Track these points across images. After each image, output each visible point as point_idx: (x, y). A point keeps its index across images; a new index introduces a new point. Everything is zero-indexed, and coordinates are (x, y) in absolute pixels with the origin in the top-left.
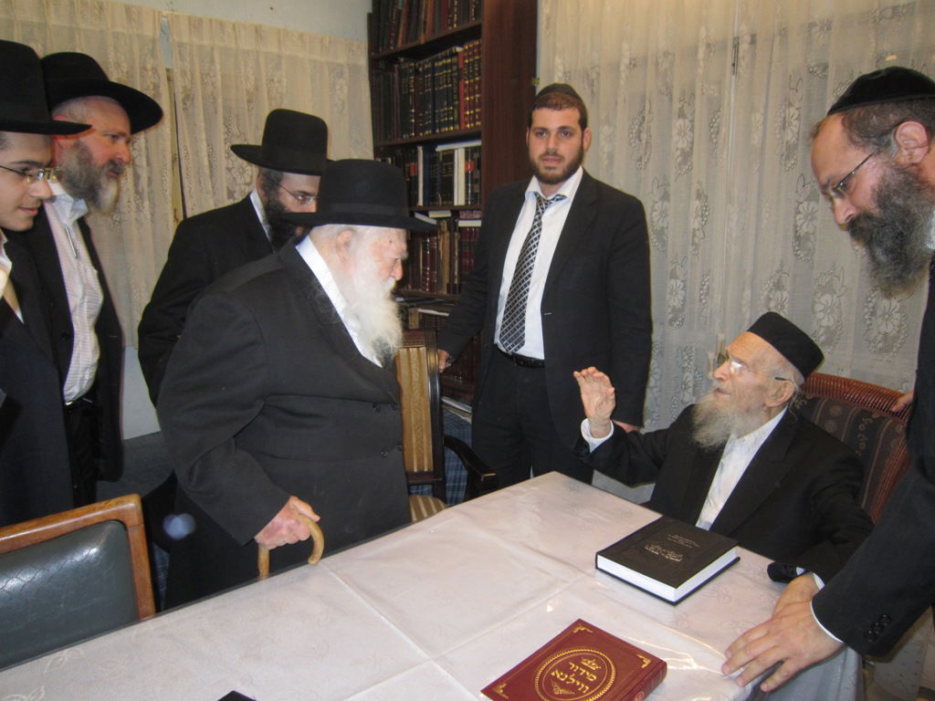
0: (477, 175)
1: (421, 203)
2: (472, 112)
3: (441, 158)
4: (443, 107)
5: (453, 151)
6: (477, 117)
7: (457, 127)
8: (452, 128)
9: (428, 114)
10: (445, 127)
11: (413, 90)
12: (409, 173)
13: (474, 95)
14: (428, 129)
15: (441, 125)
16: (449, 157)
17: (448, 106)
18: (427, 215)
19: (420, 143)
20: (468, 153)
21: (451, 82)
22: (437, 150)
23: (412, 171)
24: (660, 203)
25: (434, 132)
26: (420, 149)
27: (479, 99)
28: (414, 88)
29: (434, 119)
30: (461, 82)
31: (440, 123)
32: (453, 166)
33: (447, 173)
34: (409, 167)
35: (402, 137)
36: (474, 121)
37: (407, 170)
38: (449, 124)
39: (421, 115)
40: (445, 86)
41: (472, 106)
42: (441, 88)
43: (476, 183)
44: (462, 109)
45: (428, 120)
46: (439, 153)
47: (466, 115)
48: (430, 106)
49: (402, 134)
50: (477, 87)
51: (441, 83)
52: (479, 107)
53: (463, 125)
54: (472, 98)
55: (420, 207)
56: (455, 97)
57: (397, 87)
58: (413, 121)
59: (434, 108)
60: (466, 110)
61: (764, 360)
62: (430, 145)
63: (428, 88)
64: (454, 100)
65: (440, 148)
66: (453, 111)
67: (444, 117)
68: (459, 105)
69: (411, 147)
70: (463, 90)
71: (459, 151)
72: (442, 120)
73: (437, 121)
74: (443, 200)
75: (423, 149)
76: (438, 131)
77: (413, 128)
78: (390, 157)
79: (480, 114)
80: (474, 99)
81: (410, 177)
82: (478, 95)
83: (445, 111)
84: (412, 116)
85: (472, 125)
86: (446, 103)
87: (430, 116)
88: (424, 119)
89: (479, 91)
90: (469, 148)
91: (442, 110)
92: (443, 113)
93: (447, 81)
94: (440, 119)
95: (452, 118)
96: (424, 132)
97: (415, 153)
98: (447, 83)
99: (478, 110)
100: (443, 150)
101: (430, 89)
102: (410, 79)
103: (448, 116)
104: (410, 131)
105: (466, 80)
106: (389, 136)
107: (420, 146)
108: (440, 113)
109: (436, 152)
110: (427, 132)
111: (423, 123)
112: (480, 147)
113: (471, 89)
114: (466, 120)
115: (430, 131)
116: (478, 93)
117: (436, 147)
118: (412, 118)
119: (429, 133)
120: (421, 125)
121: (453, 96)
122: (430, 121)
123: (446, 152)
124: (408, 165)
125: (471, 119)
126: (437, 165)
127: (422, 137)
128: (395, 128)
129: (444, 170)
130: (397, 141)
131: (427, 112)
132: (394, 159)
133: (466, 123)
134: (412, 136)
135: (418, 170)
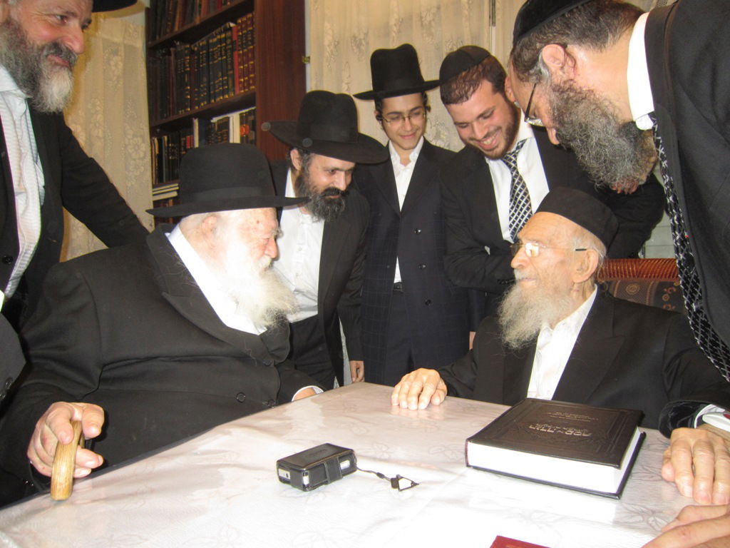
0: (252, 137)
2: (246, 78)
3: (216, 128)
4: (217, 78)
5: (228, 118)
6: (251, 82)
7: (232, 94)
8: (227, 96)
10: (219, 96)
11: (188, 69)
12: (185, 147)
13: (248, 63)
14: (203, 102)
15: (215, 96)
16: (225, 125)
17: (222, 77)
19: (196, 116)
20: (243, 120)
21: (226, 55)
22: (212, 121)
23: (188, 145)
25: (209, 102)
26: (196, 122)
27: (253, 65)
28: (190, 67)
29: (209, 91)
30: (236, 53)
31: (215, 93)
32: (228, 133)
34: (185, 142)
35: (178, 113)
36: (249, 85)
37: (183, 143)
38: (223, 93)
39: (196, 90)
40: (220, 59)
41: (245, 73)
42: (216, 62)
44: (236, 76)
45: (204, 92)
46: (214, 123)
47: (240, 83)
48: (205, 80)
49: (178, 110)
50: (250, 55)
51: (216, 56)
52: (254, 72)
53: (237, 92)
54: (246, 65)
56: (229, 67)
57: (173, 68)
58: (189, 97)
59: (209, 81)
60: (240, 77)
62: (205, 116)
64: (227, 71)
65: (215, 120)
67: (220, 86)
68: (233, 74)
69: (186, 125)
70: (237, 60)
71: (235, 119)
72: (217, 91)
73: (212, 92)
75: (199, 122)
76: (213, 101)
77: (188, 103)
78: (165, 135)
79: (253, 79)
80: (248, 67)
81: (186, 150)
82: (252, 62)
83: (220, 81)
84: (187, 92)
85: (247, 90)
86: (220, 74)
87: (205, 89)
88: (199, 93)
89: (253, 58)
90: (243, 113)
91: (217, 82)
92: (218, 83)
93: (221, 54)
94: (215, 89)
95: (226, 87)
96: (199, 105)
97: (191, 126)
98: (221, 56)
99: (252, 76)
100: (218, 121)
101: (204, 64)
102: (185, 60)
103: (223, 86)
104: (186, 107)
105: (239, 50)
106: (165, 115)
107: (195, 118)
108: (214, 85)
109: (212, 123)
110: (202, 104)
111: (199, 96)
112: (255, 110)
113: (245, 58)
114: (241, 86)
115: (206, 103)
116: (251, 60)
117: (212, 119)
118: (187, 94)
119: (204, 105)
120: (196, 99)
121: (227, 66)
122: (205, 94)
123: (221, 122)
124: (184, 139)
125: (246, 85)
126: (213, 135)
127: (197, 110)
128: (171, 106)
129: (220, 138)
130: (173, 118)
131: (202, 86)
132: (170, 136)
133: (240, 89)
134: (187, 111)
135: (194, 142)
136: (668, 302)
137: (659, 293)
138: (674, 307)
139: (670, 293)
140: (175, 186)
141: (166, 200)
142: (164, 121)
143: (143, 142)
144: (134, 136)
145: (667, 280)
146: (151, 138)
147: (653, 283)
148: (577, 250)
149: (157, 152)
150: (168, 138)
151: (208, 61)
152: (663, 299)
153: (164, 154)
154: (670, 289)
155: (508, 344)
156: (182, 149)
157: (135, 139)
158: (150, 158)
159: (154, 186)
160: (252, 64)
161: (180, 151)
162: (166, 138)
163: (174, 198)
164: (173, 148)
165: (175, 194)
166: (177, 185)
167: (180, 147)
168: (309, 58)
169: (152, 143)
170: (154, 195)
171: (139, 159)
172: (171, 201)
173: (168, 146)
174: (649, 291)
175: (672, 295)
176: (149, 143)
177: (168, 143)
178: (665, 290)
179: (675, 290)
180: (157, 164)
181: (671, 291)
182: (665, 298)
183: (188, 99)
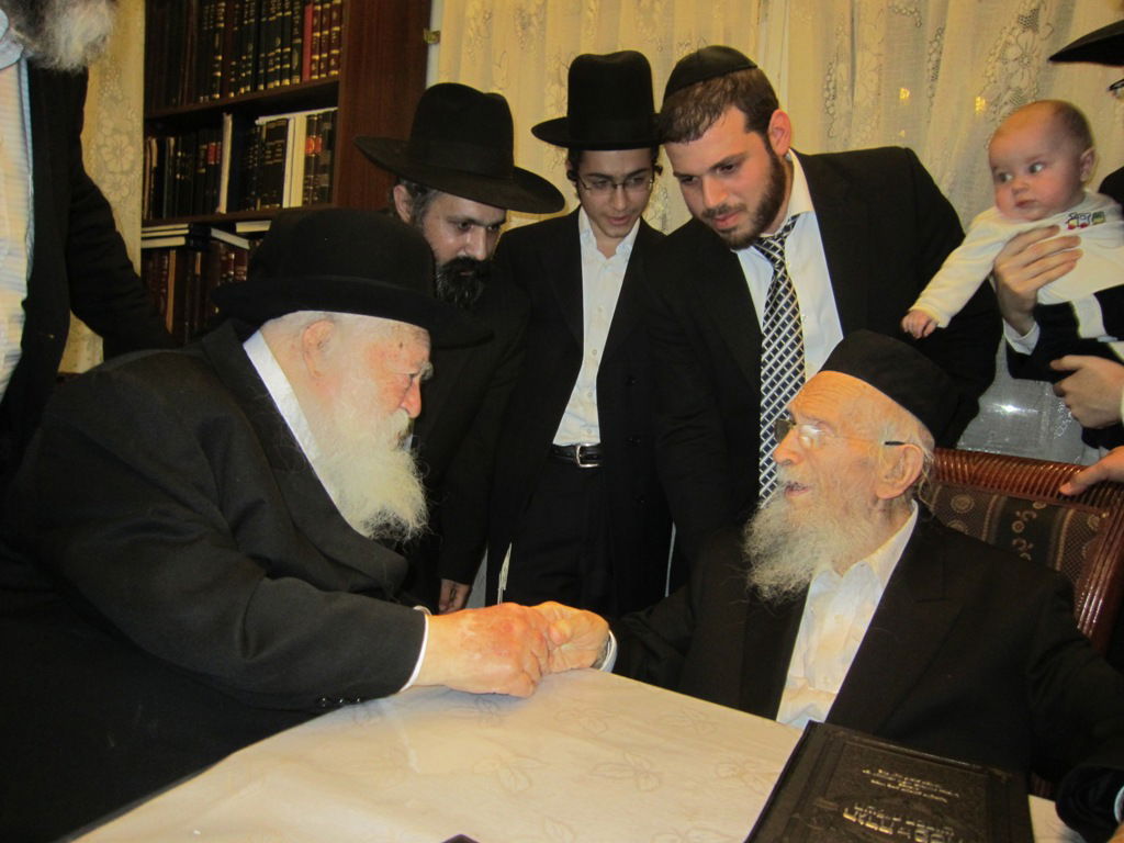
0: (326, 159)
1: (223, 208)
2: (325, 55)
3: (264, 136)
4: (274, 49)
5: (287, 121)
6: (333, 62)
7: (297, 80)
8: (287, 82)
9: (248, 61)
10: (273, 81)
11: (222, 25)
12: (206, 159)
13: (330, 28)
14: (245, 86)
15: (268, 78)
16: (280, 132)
17: (282, 47)
18: (232, 231)
19: (231, 108)
20: (312, 127)
21: (291, 9)
22: (257, 122)
23: (211, 157)
25: (255, 88)
26: (229, 121)
27: (339, 34)
28: (224, 21)
29: (256, 69)
30: (309, 8)
31: (266, 74)
32: (284, 147)
33: (274, 158)
34: (207, 151)
35: (197, 100)
36: (328, 68)
37: (202, 154)
38: (281, 75)
39: (234, 63)
40: (280, 14)
41: (325, 45)
42: (271, 19)
43: (324, 172)
44: (307, 50)
45: (247, 69)
46: (261, 127)
47: (313, 61)
48: (251, 48)
49: (198, 95)
50: (335, 15)
51: (273, 9)
52: (338, 48)
53: (306, 77)
54: (326, 32)
55: (220, 214)
56: (296, 32)
57: (193, 19)
58: (219, 74)
59: (257, 50)
60: (313, 53)
62: (246, 113)
63: (249, 18)
64: (292, 38)
65: (262, 121)
66: (291, 54)
67: (276, 63)
68: (302, 45)
69: (210, 123)
70: (310, 21)
71: (297, 122)
72: (272, 70)
73: (262, 71)
74: (262, 204)
75: (234, 121)
76: (262, 87)
77: (217, 85)
78: (172, 136)
79: (337, 57)
80: (330, 35)
81: (207, 166)
82: (337, 29)
83: (277, 55)
85: (323, 76)
86: (279, 42)
87: (250, 65)
88: (238, 70)
89: (339, 22)
90: (314, 116)
91: (272, 54)
92: (274, 57)
93: (283, 6)
94: (267, 67)
95: (288, 66)
96: (236, 91)
97: (220, 125)
98: (284, 11)
99: (335, 52)
100: (268, 123)
101: (252, 20)
102: (217, 7)
103: (282, 63)
104: (214, 92)
105: (316, 4)
106: (174, 100)
107: (228, 114)
108: (267, 58)
109: (256, 126)
110: (243, 91)
111: (238, 75)
112: (334, 113)
113: (324, 19)
114: (314, 68)
115: (249, 89)
116: (337, 25)
117: (257, 118)
118: (217, 70)
119: (246, 92)
120: (233, 80)
121: (292, 30)
122: (250, 72)
123: (273, 126)
124: (205, 147)
125: (322, 67)
126: (257, 146)
127: (233, 99)
128: (186, 86)
129: (269, 152)
130: (187, 107)
131: (244, 58)
132: (180, 139)
133: (312, 73)
134: (215, 99)
135: (221, 155)
136: (1021, 535)
137: (1006, 518)
138: (1031, 546)
139: (1026, 519)
140: (183, 228)
141: (167, 250)
142: (171, 111)
143: (131, 143)
144: (116, 131)
145: (1020, 495)
146: (145, 138)
147: (996, 501)
148: (887, 443)
149: (154, 164)
150: (176, 141)
151: (259, 15)
152: (1014, 528)
153: (168, 170)
154: (1026, 512)
155: (755, 588)
156: (201, 164)
157: (117, 137)
158: (141, 172)
159: (145, 223)
160: (336, 32)
161: (197, 167)
162: (172, 141)
163: (178, 248)
164: (182, 158)
165: (181, 241)
166: (186, 226)
167: (197, 159)
168: (437, 34)
169: (147, 146)
170: (144, 239)
171: (122, 173)
172: (173, 254)
173: (176, 156)
174: (989, 512)
175: (1030, 524)
176: (141, 146)
177: (176, 150)
178: (1018, 513)
179: (1035, 516)
180: (153, 186)
181: (1027, 515)
182: (1017, 527)
183: (217, 77)
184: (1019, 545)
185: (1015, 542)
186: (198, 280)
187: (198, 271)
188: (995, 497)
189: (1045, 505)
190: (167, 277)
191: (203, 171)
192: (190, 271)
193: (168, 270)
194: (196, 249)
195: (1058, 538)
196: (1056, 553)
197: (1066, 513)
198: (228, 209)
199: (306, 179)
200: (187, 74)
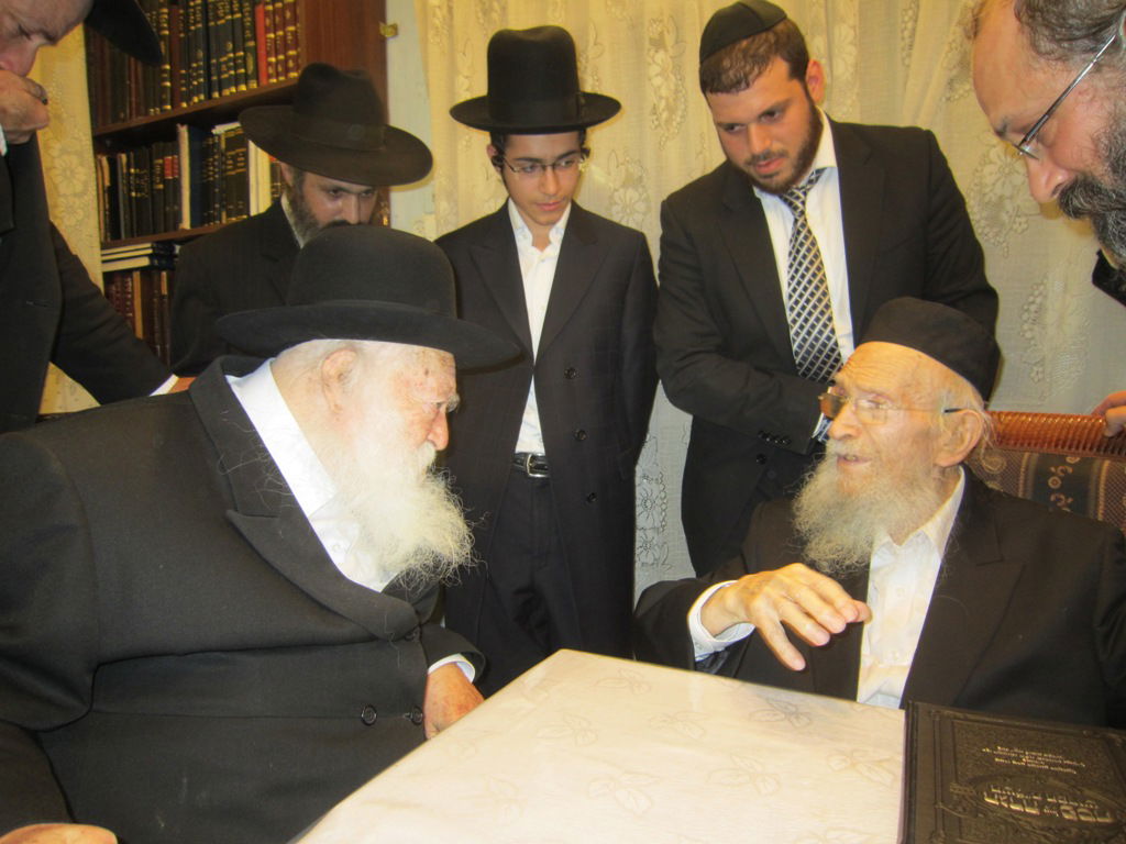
1: (186, 224)
2: (281, 57)
3: (223, 146)
4: (226, 54)
6: (291, 64)
7: (254, 85)
8: (243, 88)
9: (198, 68)
10: (228, 87)
11: (167, 32)
12: (162, 175)
13: (284, 28)
14: (197, 95)
15: (221, 86)
16: (240, 140)
17: (234, 51)
19: (183, 119)
21: (241, 11)
22: (214, 131)
23: (168, 172)
24: (622, 191)
25: (209, 97)
26: (184, 131)
27: (295, 34)
28: (169, 29)
29: (208, 76)
30: (260, 8)
31: (220, 80)
32: (246, 156)
33: (235, 167)
34: (162, 166)
35: (147, 113)
36: (287, 70)
37: (158, 169)
38: (236, 81)
39: (183, 72)
40: (229, 17)
41: (281, 47)
42: (220, 22)
44: (262, 52)
45: (199, 76)
46: (219, 136)
47: (270, 64)
48: (201, 54)
49: (147, 108)
50: (288, 15)
51: (221, 13)
52: (295, 48)
53: (264, 82)
54: (281, 33)
55: (184, 230)
56: (248, 34)
58: (168, 84)
59: (208, 58)
60: (268, 54)
61: (919, 384)
62: (201, 123)
63: (195, 23)
64: (245, 40)
65: (220, 129)
67: (229, 69)
68: (256, 48)
69: (163, 134)
70: (263, 22)
72: (225, 76)
73: (215, 78)
74: (228, 216)
75: (190, 132)
76: (216, 95)
77: (167, 96)
78: (123, 152)
79: (295, 58)
80: (285, 36)
81: (164, 181)
82: (292, 28)
83: (230, 60)
84: (165, 75)
85: (282, 78)
86: (230, 46)
87: (202, 72)
88: (189, 78)
89: (295, 20)
91: (224, 59)
92: (225, 63)
93: (231, 9)
94: (220, 73)
95: (243, 71)
96: (188, 100)
97: (173, 137)
98: (232, 13)
99: (292, 53)
100: (227, 132)
101: (200, 26)
102: (159, 14)
103: (236, 67)
104: (163, 102)
105: (267, 4)
106: (122, 115)
107: (182, 124)
108: (219, 65)
109: (213, 136)
110: (196, 100)
111: (188, 84)
113: (277, 19)
114: (271, 71)
115: (202, 97)
116: (292, 25)
117: (214, 128)
118: (164, 80)
119: (200, 101)
120: (184, 89)
121: (244, 33)
122: (202, 80)
123: (232, 135)
124: (160, 161)
125: (280, 69)
126: (216, 157)
127: (185, 109)
128: (133, 99)
129: (231, 162)
130: (138, 121)
131: (194, 65)
132: (132, 154)
133: (269, 76)
134: (166, 110)
135: (179, 169)
136: (1058, 491)
137: (1041, 475)
138: (1070, 500)
139: (1062, 475)
140: (146, 248)
141: (129, 272)
142: (119, 126)
143: (82, 163)
145: (1052, 450)
146: (95, 157)
147: (1028, 458)
148: (945, 411)
149: (107, 183)
150: (128, 157)
151: (206, 20)
152: (1050, 484)
153: (122, 188)
154: (1061, 468)
156: (158, 179)
157: (66, 157)
158: (95, 193)
159: (104, 246)
160: (292, 32)
161: (152, 182)
162: (124, 157)
163: (142, 270)
164: (136, 175)
165: (145, 262)
166: (149, 245)
167: (152, 174)
168: (395, 28)
169: (98, 165)
170: (104, 262)
171: (75, 195)
172: (137, 275)
173: (129, 174)
174: (1023, 470)
175: (1066, 478)
176: (93, 165)
177: (129, 167)
178: (1053, 469)
179: (1070, 470)
180: (107, 206)
181: (1062, 471)
182: (1054, 482)
183: (166, 87)
184: (1059, 500)
185: (1053, 498)
186: (166, 300)
187: (165, 291)
188: (1027, 455)
189: (1078, 459)
190: (132, 300)
191: (161, 186)
192: (156, 291)
193: (132, 293)
194: (160, 269)
195: (1097, 489)
196: (1097, 506)
197: (1101, 465)
198: (192, 225)
199: (273, 187)
200: (133, 86)
